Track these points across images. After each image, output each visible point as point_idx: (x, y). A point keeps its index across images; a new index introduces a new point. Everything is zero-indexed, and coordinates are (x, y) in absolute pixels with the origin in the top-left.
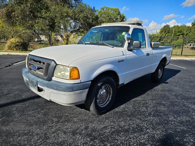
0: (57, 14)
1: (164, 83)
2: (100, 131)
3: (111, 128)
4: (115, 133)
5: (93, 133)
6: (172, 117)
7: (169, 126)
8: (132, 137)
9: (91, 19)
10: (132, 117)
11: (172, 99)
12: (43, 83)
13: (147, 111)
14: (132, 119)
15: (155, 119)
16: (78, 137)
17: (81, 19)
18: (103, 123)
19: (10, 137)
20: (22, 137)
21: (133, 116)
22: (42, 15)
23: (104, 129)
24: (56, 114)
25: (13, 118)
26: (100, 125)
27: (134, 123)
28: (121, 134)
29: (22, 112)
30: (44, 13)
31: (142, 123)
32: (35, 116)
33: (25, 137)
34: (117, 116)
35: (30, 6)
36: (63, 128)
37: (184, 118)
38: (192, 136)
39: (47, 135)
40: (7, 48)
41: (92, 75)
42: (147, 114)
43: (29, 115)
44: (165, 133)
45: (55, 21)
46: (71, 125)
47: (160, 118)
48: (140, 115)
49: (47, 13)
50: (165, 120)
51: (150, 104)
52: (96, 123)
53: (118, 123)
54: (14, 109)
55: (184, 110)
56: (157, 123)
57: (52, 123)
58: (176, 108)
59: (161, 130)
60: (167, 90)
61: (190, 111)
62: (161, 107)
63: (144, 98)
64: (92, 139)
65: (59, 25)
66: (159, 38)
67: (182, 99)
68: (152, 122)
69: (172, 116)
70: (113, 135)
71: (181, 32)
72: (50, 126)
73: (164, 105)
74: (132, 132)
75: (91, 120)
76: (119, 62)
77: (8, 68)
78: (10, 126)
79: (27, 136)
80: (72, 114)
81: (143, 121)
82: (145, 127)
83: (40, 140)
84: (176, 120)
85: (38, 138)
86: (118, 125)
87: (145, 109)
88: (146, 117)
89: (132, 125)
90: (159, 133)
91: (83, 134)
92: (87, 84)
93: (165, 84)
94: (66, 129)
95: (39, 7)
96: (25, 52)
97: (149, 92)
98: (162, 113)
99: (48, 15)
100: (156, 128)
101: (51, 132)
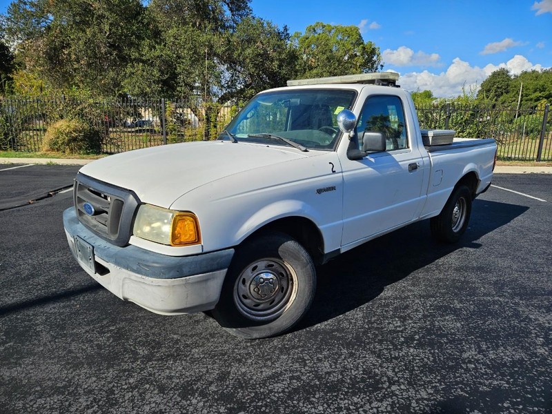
0: (182, 50)
1: (470, 247)
2: (258, 386)
3: (292, 378)
4: (299, 393)
5: (238, 393)
6: (474, 349)
7: (458, 377)
8: (346, 405)
9: (277, 60)
10: (356, 347)
11: (483, 296)
12: (106, 252)
13: (402, 332)
14: (354, 354)
15: (422, 355)
16: (194, 401)
17: (248, 60)
18: (272, 363)
19: (17, 398)
20: (48, 399)
21: (358, 346)
22: (142, 55)
23: (269, 382)
24: (147, 335)
25: (33, 345)
26: (261, 368)
27: (359, 364)
28: (314, 397)
29: (59, 328)
30: (147, 48)
31: (381, 366)
32: (92, 341)
33: (56, 398)
34: (313, 345)
35: (110, 30)
36: (160, 375)
37: (508, 354)
38: (521, 407)
39: (115, 394)
40: (46, 147)
41: (238, 230)
42: (403, 339)
43: (76, 338)
44: (441, 397)
45: (176, 69)
46: (183, 368)
47: (436, 351)
48: (380, 342)
49: (155, 48)
50: (451, 357)
51: (417, 311)
52: (252, 364)
53: (314, 363)
54: (40, 319)
55: (514, 329)
56: (425, 365)
57: (133, 362)
58: (491, 323)
59: (432, 387)
60: (473, 268)
61: (531, 333)
62: (447, 318)
63: (403, 291)
64: (233, 408)
65: (189, 80)
66: (471, 112)
67: (512, 296)
68: (410, 364)
69: (473, 346)
70: (292, 399)
71: (543, 89)
72: (125, 371)
73: (456, 312)
74: (348, 392)
75: (240, 354)
76: (319, 191)
77: (42, 202)
78: (21, 367)
79: (61, 397)
80: (192, 336)
81: (387, 359)
82: (388, 378)
83: (93, 407)
84: (482, 359)
85: (89, 403)
86: (313, 369)
87: (399, 324)
88: (396, 349)
89: (353, 371)
90: (426, 397)
91: (210, 395)
92: (221, 257)
93: (472, 250)
94: (167, 379)
95: (133, 33)
96: (96, 157)
97: (420, 274)
98: (445, 336)
99: (158, 53)
100: (419, 380)
101: (125, 387)
